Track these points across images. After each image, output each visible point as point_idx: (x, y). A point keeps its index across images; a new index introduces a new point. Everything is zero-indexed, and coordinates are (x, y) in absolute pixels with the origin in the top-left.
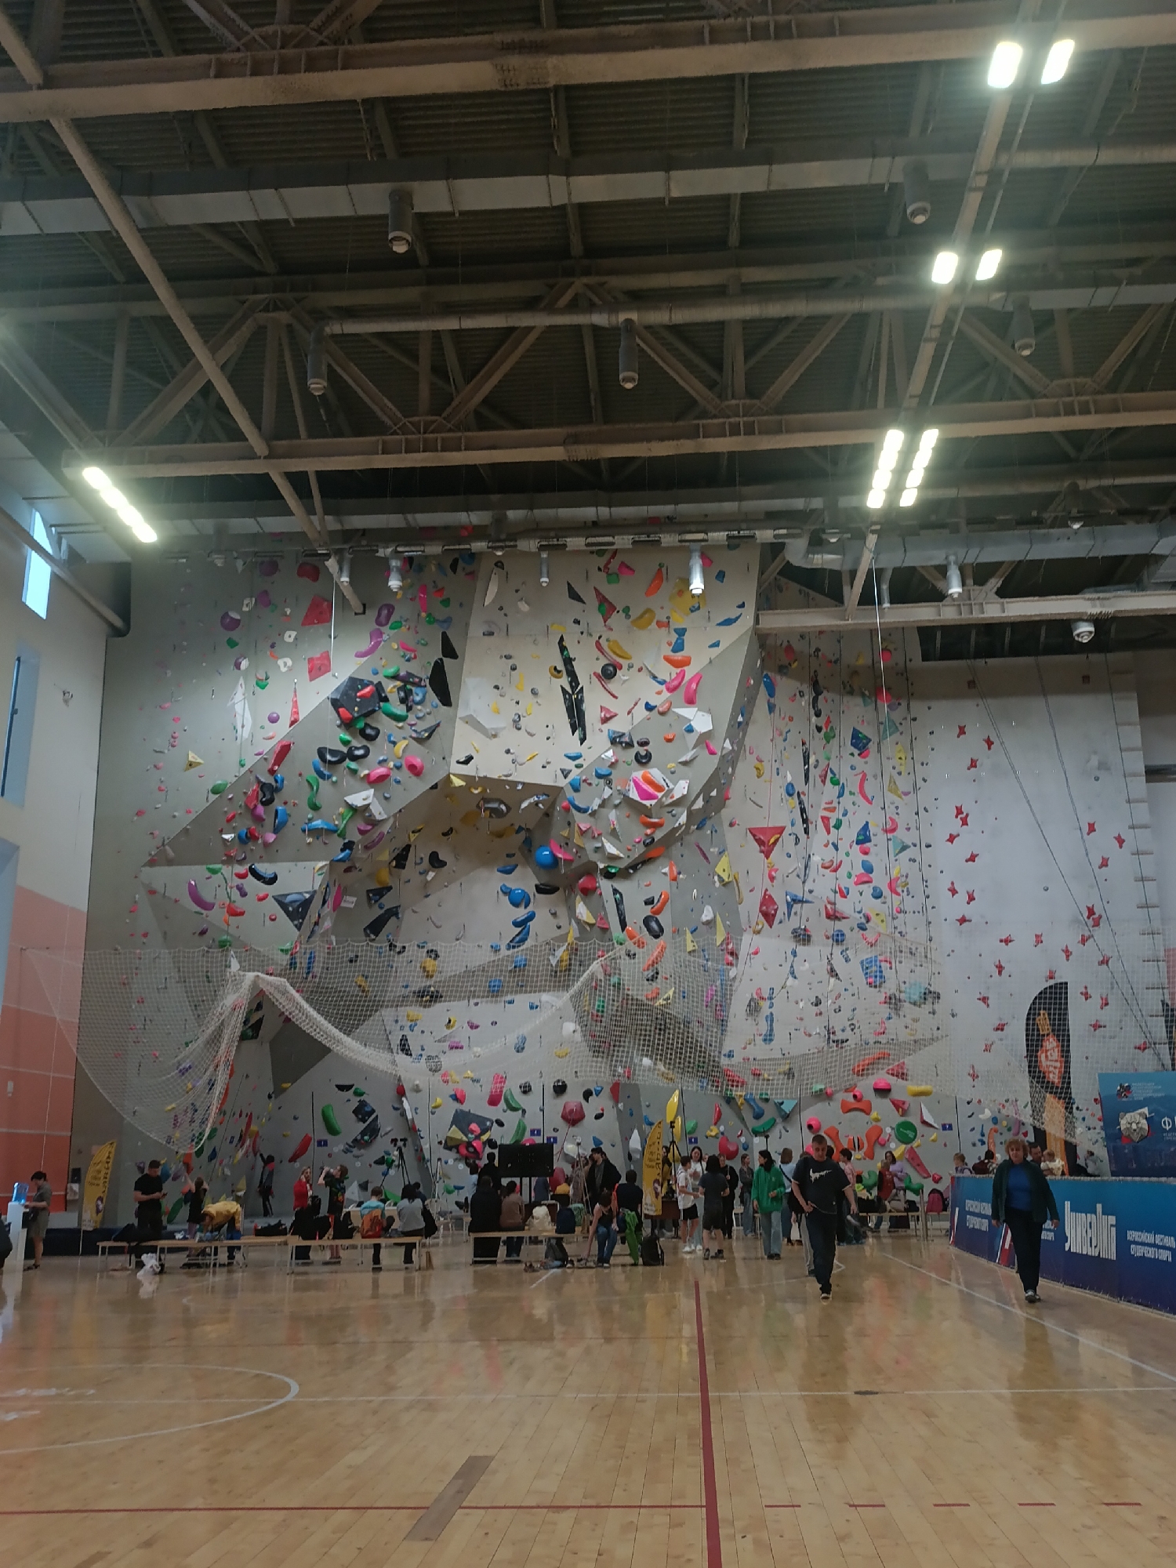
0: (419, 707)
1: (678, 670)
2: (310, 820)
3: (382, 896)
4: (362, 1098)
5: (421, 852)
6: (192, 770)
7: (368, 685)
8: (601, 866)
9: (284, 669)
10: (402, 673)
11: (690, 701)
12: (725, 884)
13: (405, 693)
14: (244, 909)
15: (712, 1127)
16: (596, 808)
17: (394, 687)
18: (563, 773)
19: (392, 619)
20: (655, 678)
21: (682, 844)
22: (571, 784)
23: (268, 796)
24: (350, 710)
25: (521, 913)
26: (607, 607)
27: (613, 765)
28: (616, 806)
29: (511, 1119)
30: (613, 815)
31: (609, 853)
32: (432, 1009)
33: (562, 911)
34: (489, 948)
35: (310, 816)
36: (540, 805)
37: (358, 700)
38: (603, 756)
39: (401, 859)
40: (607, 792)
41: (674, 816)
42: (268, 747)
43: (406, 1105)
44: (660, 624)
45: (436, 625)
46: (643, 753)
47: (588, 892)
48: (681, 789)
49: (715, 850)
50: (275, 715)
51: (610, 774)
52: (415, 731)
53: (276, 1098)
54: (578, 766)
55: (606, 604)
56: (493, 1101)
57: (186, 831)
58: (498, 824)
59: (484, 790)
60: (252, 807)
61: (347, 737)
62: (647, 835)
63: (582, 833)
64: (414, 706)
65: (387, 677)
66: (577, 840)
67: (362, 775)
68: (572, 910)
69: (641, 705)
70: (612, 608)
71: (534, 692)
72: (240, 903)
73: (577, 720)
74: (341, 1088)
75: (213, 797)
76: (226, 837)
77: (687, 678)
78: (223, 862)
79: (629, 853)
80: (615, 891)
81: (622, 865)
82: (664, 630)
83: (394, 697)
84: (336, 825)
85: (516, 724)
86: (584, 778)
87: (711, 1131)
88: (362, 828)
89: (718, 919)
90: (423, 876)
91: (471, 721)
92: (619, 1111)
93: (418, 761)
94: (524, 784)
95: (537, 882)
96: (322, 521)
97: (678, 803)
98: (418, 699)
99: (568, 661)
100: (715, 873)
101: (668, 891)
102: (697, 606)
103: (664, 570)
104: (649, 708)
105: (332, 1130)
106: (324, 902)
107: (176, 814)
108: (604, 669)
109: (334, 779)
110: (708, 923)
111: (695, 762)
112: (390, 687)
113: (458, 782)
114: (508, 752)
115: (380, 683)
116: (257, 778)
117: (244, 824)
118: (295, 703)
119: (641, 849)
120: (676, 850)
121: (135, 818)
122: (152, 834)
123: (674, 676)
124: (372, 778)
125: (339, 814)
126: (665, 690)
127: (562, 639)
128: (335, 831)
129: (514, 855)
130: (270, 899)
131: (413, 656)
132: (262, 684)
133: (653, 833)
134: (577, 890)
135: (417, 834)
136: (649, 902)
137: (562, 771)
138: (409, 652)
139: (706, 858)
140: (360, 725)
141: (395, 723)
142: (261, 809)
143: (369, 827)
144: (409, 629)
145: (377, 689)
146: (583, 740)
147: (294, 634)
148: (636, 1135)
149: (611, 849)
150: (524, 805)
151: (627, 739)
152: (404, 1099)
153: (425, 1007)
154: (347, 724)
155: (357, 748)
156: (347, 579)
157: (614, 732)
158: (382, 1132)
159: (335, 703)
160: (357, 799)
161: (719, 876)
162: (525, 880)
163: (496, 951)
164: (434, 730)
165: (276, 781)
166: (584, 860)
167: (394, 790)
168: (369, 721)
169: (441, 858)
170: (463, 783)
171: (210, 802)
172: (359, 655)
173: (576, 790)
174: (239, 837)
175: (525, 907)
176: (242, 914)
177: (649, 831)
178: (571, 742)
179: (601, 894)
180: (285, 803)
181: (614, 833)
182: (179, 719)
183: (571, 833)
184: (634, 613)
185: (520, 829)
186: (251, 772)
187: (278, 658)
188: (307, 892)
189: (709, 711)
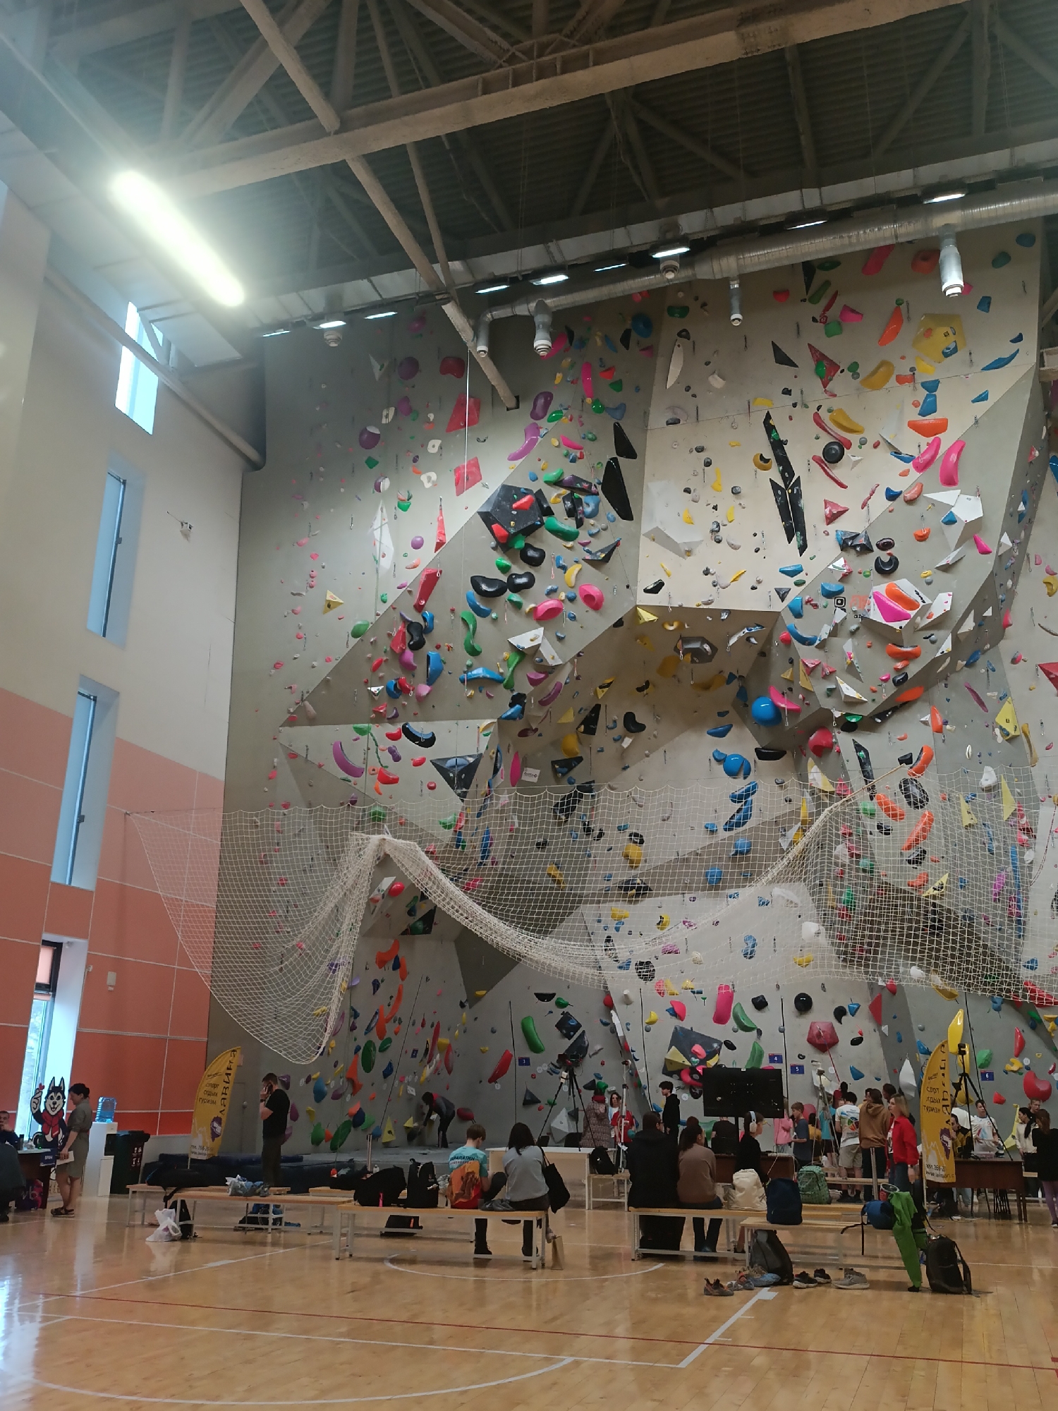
0: (592, 521)
1: (930, 439)
2: (470, 667)
3: (571, 768)
4: (565, 1010)
5: (613, 714)
6: (331, 613)
7: (525, 494)
8: (837, 714)
9: (428, 485)
10: (567, 477)
11: (949, 480)
12: (1011, 739)
13: (572, 502)
14: (398, 776)
15: (1012, 1060)
16: (826, 637)
17: (558, 496)
18: (778, 593)
19: (552, 408)
20: (897, 453)
21: (946, 686)
22: (791, 608)
23: (416, 638)
24: (505, 525)
25: (739, 785)
26: (826, 368)
27: (845, 577)
28: (853, 633)
29: (744, 1041)
30: (848, 645)
31: (846, 695)
32: (638, 905)
33: (791, 781)
34: (704, 829)
35: (469, 662)
36: (753, 640)
37: (515, 513)
38: (831, 567)
39: (590, 722)
40: (840, 615)
41: (933, 642)
42: (412, 577)
43: (616, 1020)
44: (901, 380)
45: (605, 414)
46: (886, 559)
47: (822, 751)
48: (941, 604)
49: (993, 694)
50: (419, 539)
51: (841, 591)
52: (588, 552)
53: (470, 1007)
54: (798, 584)
55: (825, 363)
56: (720, 1018)
57: (326, 682)
58: (704, 671)
59: (681, 626)
60: (398, 650)
61: (506, 562)
62: (897, 670)
63: (810, 671)
64: (586, 520)
65: (548, 483)
66: (804, 682)
67: (527, 610)
68: (803, 777)
69: (880, 495)
70: (833, 367)
71: (735, 492)
72: (393, 769)
73: (793, 522)
74: (543, 997)
75: (353, 641)
76: (374, 689)
77: (943, 450)
78: (373, 721)
79: (874, 696)
80: (858, 748)
81: (866, 711)
82: (907, 387)
83: (559, 508)
84: (502, 674)
85: (716, 533)
86: (807, 598)
87: (1012, 1064)
88: (532, 677)
89: (1004, 783)
90: (617, 744)
91: (659, 537)
92: (882, 1034)
93: (595, 590)
94: (729, 612)
95: (759, 746)
96: (446, 270)
97: (938, 624)
98: (588, 510)
99: (778, 446)
100: (995, 725)
101: (932, 745)
102: (952, 346)
103: (903, 307)
104: (892, 496)
105: (535, 1048)
106: (496, 770)
107: (315, 663)
108: (826, 451)
109: (494, 615)
110: (989, 789)
111: (961, 566)
112: (554, 497)
113: (647, 616)
114: (707, 572)
115: (540, 492)
116: (401, 615)
117: (392, 674)
118: (441, 523)
119: (890, 689)
120: (939, 692)
121: (273, 671)
122: (291, 688)
123: (924, 447)
124: (540, 613)
125: (504, 660)
126: (913, 470)
127: (768, 417)
128: (500, 682)
129: (727, 712)
130: (428, 764)
131: (578, 455)
132: (404, 505)
133: (906, 666)
134: (809, 752)
135: (606, 690)
136: (907, 760)
137: (778, 591)
138: (573, 451)
139: (981, 704)
140: (520, 544)
141: (564, 543)
142: (409, 655)
143: (542, 676)
144: (571, 420)
145: (537, 499)
146: (803, 548)
147: (437, 443)
148: (907, 1067)
149: (848, 690)
150: (733, 640)
151: (861, 540)
152: (612, 1012)
153: (630, 902)
154: (504, 545)
155: (520, 576)
156: (485, 348)
157: (845, 533)
158: (590, 1052)
159: (487, 518)
160: (524, 640)
161: (1001, 728)
162: (742, 744)
163: (712, 832)
164: (613, 550)
165: (425, 619)
166: (814, 708)
167: (568, 628)
168: (530, 541)
169: (637, 719)
170: (652, 618)
171: (350, 648)
172: (514, 457)
173: (798, 615)
174: (388, 689)
175: (745, 778)
176: (395, 781)
177: (899, 665)
178: (787, 552)
179: (839, 752)
180: (438, 647)
181: (851, 670)
182: (317, 555)
183: (796, 675)
184: (864, 371)
185: (732, 677)
186: (394, 609)
187: (419, 473)
188: (470, 756)
189: (978, 493)
